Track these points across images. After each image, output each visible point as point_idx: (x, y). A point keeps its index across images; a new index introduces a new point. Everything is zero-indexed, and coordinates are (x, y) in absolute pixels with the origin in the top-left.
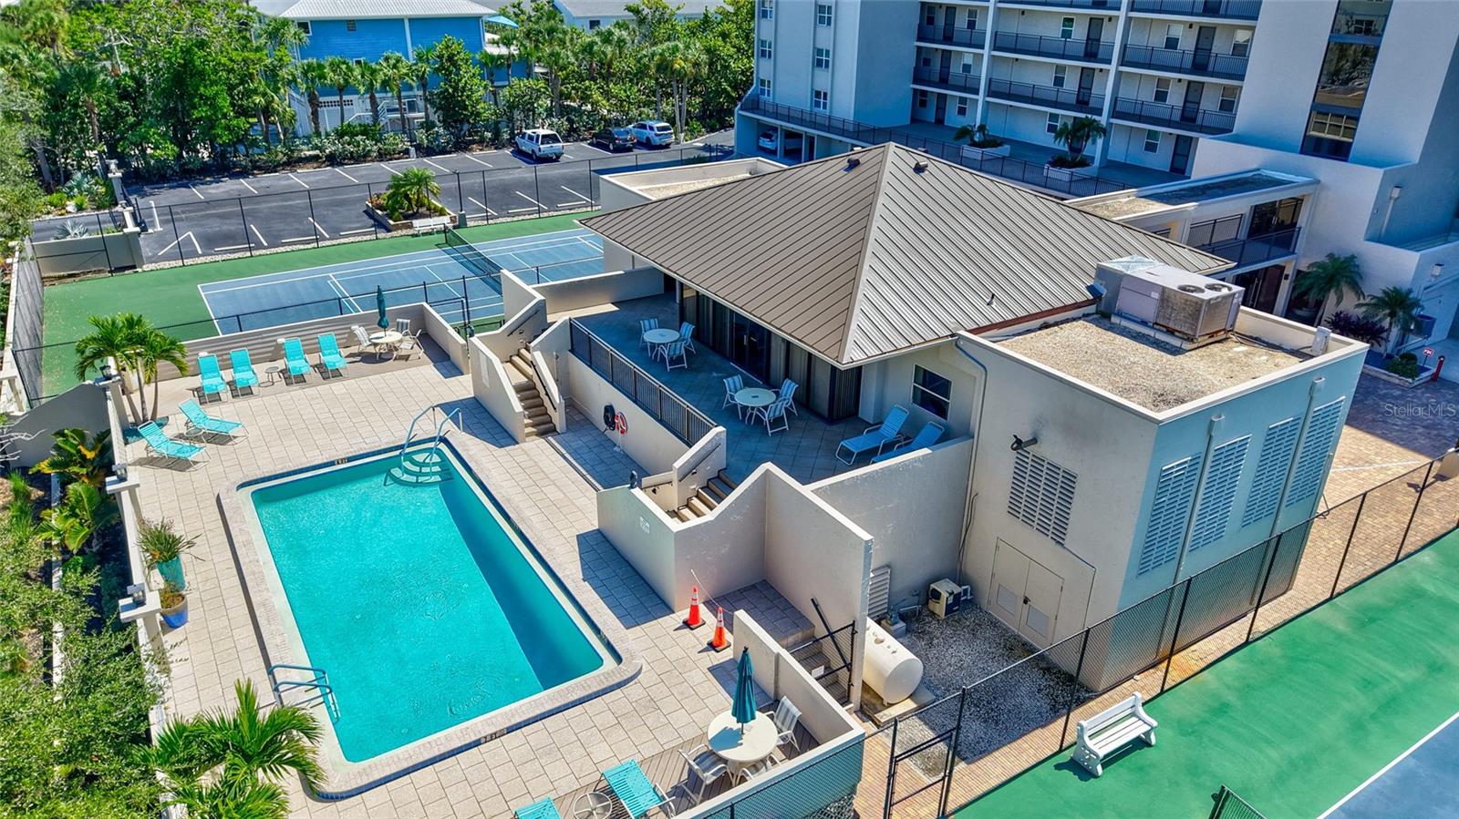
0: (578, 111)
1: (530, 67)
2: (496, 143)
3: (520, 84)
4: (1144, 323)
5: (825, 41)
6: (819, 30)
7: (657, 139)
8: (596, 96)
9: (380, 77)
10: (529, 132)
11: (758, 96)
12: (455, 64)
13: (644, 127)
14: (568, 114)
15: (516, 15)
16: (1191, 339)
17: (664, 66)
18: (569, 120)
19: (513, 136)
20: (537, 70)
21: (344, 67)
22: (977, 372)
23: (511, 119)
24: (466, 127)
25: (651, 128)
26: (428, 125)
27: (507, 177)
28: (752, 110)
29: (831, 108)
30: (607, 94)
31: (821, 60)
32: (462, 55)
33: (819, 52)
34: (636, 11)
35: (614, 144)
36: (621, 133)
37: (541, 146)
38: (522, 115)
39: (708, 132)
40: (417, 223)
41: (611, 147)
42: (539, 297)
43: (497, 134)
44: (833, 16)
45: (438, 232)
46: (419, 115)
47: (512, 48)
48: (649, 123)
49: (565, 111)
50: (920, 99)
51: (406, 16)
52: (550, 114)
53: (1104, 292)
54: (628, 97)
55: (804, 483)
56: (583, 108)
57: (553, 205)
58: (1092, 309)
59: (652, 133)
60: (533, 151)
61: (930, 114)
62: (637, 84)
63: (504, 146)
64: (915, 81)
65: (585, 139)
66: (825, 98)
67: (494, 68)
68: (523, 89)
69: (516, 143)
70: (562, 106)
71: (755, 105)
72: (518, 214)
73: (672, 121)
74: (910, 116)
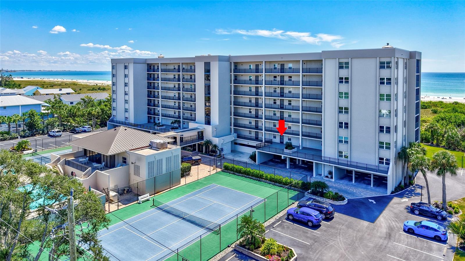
0: (66, 125)
1: (53, 115)
2: (43, 133)
3: (51, 119)
4: (155, 148)
5: (127, 107)
6: (125, 105)
7: (87, 130)
8: (71, 121)
9: (13, 120)
10: (53, 130)
11: (113, 119)
12: (33, 115)
13: (84, 127)
14: (63, 125)
15: (49, 102)
16: (160, 149)
17: (89, 113)
18: (64, 127)
19: (48, 132)
20: (55, 116)
21: (2, 118)
22: (129, 155)
23: (47, 128)
24: (34, 130)
25: (86, 128)
26: (24, 131)
27: (46, 141)
28: (111, 122)
29: (129, 121)
30: (74, 120)
31: (126, 111)
32: (35, 113)
33: (126, 109)
34: (83, 100)
35: (76, 132)
36: (78, 129)
37: (56, 134)
38: (51, 126)
39: (101, 128)
40: (24, 152)
41: (75, 132)
42: (59, 156)
43: (43, 131)
44: (128, 102)
45: (30, 154)
46: (22, 129)
47: (49, 111)
48: (85, 126)
49: (62, 125)
50: (149, 118)
51: (20, 105)
52: (58, 126)
53: (151, 145)
54: (80, 121)
55: (102, 171)
56: (68, 124)
57: (59, 146)
58: (150, 147)
59: (86, 129)
60: (54, 135)
61: (152, 121)
62: (83, 117)
63: (45, 134)
64: (148, 114)
65: (68, 131)
66: (128, 118)
67: (43, 116)
68: (52, 120)
69: (49, 133)
70: (62, 124)
71: (112, 121)
72: (50, 148)
73: (92, 126)
74: (147, 121)
